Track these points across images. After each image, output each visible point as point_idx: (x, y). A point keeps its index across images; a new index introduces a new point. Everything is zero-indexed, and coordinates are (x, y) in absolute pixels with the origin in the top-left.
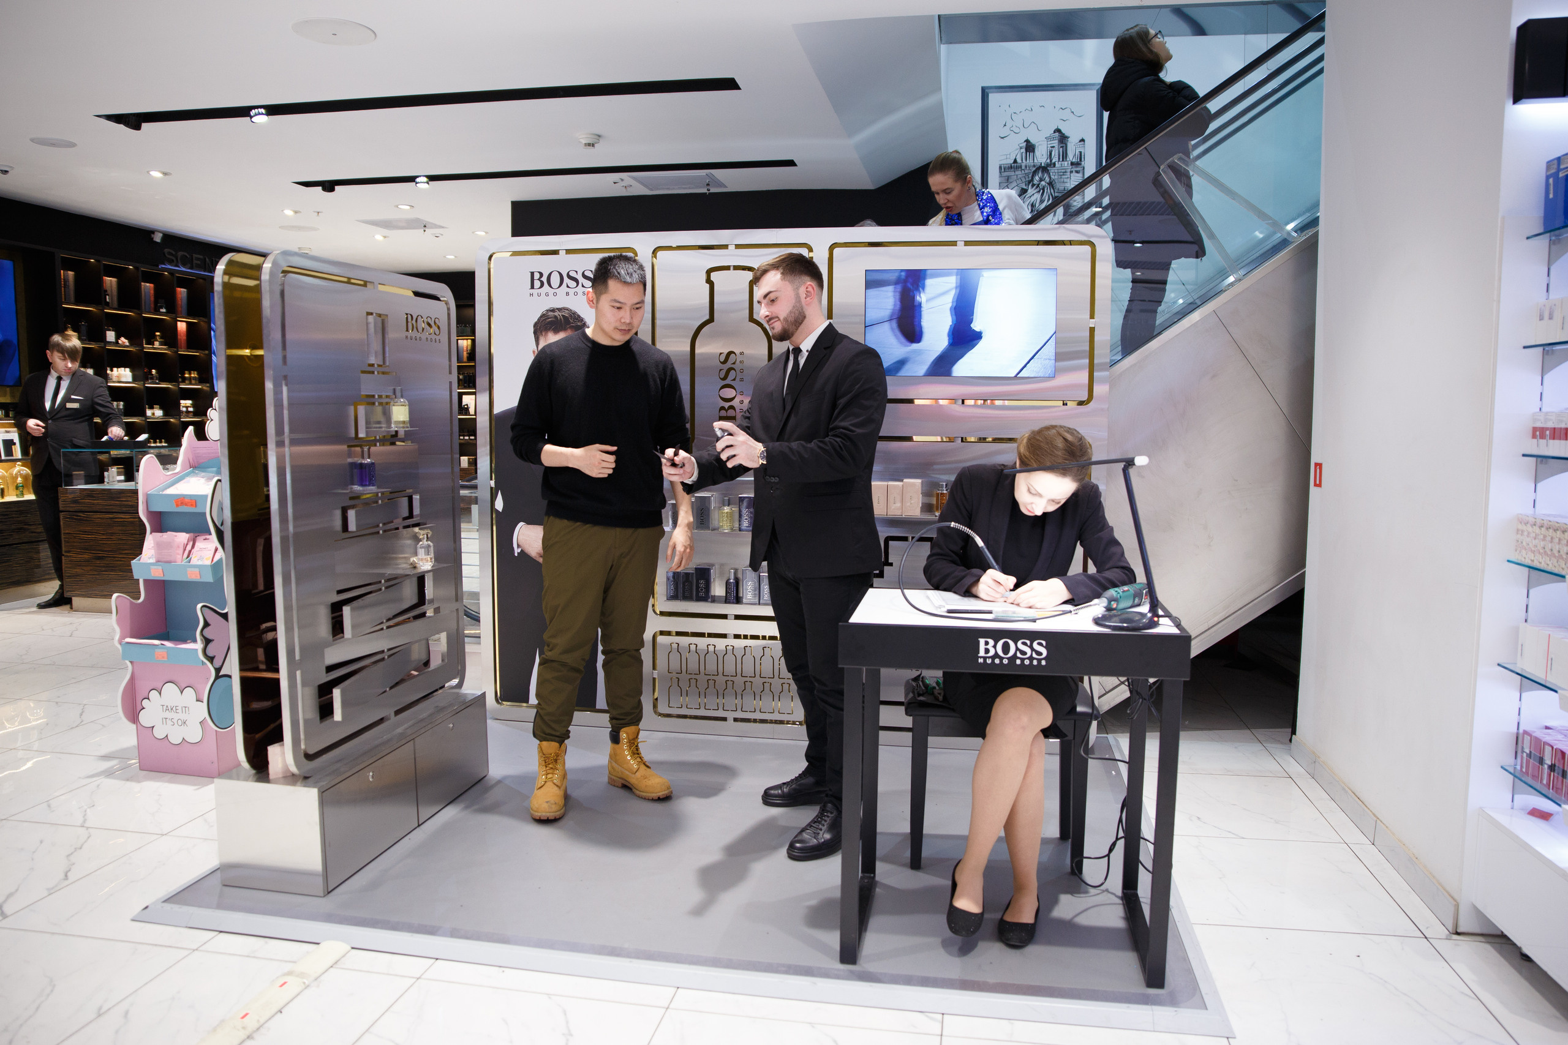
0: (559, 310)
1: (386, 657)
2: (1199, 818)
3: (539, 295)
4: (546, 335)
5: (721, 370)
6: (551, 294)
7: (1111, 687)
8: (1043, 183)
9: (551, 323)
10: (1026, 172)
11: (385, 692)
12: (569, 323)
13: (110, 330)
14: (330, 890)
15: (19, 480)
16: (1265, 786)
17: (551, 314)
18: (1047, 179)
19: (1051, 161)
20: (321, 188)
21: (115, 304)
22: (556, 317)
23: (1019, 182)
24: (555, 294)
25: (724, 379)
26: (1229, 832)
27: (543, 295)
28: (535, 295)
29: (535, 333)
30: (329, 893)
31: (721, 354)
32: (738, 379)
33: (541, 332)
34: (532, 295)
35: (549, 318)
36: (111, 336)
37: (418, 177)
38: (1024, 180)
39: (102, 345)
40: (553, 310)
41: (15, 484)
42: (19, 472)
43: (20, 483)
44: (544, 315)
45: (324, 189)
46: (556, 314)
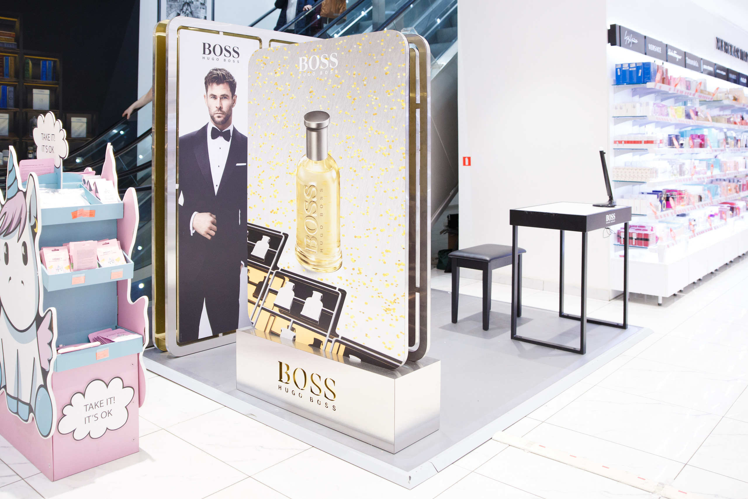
0: (220, 70)
3: (208, 59)
4: (212, 84)
6: (215, 59)
8: (188, 12)
9: (214, 77)
10: (180, 4)
12: (225, 79)
17: (215, 72)
18: (190, 10)
24: (218, 60)
27: (211, 59)
28: (206, 58)
29: (206, 84)
33: (209, 83)
34: (204, 58)
35: (214, 75)
40: (216, 70)
44: (210, 72)
46: (218, 72)
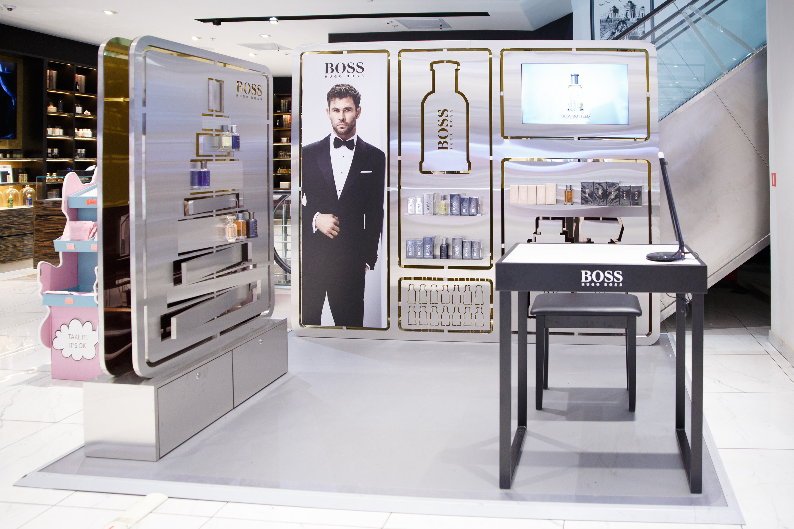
0: (345, 85)
1: (215, 296)
2: (719, 381)
3: (330, 77)
4: (335, 99)
5: (439, 120)
6: (338, 76)
7: (668, 305)
9: (338, 93)
11: (213, 319)
12: (349, 93)
13: (78, 106)
14: (161, 456)
15: (11, 197)
16: (756, 360)
17: (338, 87)
19: (627, 18)
20: (212, 23)
21: (83, 91)
22: (341, 89)
23: (611, 28)
24: (340, 76)
25: (440, 126)
26: (737, 389)
27: (333, 76)
28: (328, 77)
29: (328, 99)
30: (160, 458)
31: (439, 111)
32: (449, 125)
33: (332, 98)
34: (326, 77)
35: (336, 90)
36: (79, 109)
37: (271, 17)
38: (613, 27)
39: (72, 114)
41: (8, 199)
42: (11, 192)
43: (11, 199)
44: (333, 88)
45: (214, 24)
46: (341, 87)
